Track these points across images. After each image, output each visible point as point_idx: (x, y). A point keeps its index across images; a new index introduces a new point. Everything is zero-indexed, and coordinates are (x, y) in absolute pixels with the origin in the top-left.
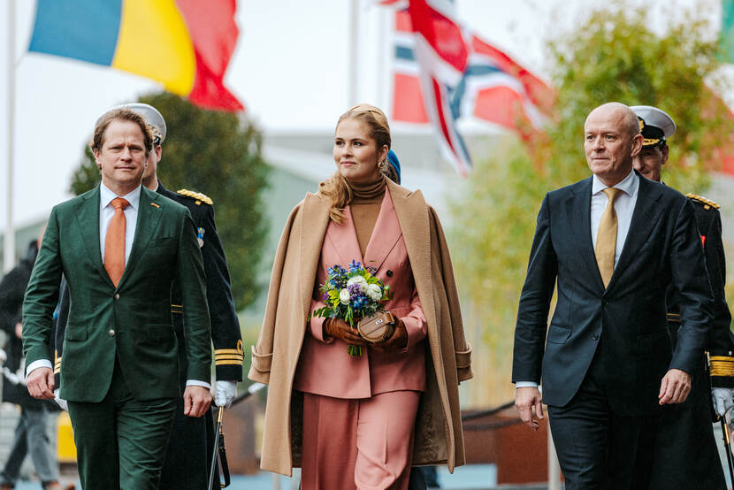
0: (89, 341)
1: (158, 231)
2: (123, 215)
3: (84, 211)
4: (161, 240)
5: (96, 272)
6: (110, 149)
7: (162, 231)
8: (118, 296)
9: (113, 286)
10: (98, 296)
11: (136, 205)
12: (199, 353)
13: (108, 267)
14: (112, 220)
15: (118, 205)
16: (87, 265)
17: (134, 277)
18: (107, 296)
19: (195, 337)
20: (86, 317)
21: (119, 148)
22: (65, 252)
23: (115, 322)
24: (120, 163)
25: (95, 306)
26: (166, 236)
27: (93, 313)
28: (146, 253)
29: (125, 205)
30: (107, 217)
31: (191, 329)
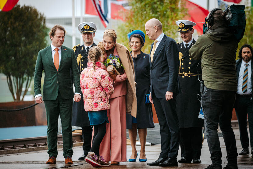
0: (51, 85)
1: (66, 56)
2: (58, 52)
3: (48, 52)
4: (68, 58)
5: (52, 67)
6: (57, 37)
7: (68, 56)
8: (58, 73)
9: (57, 71)
10: (53, 73)
11: (61, 50)
12: (78, 86)
13: (55, 65)
14: (55, 54)
15: (57, 50)
16: (50, 65)
17: (62, 68)
18: (55, 73)
19: (77, 82)
20: (50, 79)
21: (59, 37)
22: (44, 62)
23: (58, 79)
24: (59, 41)
25: (52, 76)
26: (69, 57)
27: (52, 77)
28: (64, 62)
29: (58, 50)
30: (54, 53)
31: (75, 80)
